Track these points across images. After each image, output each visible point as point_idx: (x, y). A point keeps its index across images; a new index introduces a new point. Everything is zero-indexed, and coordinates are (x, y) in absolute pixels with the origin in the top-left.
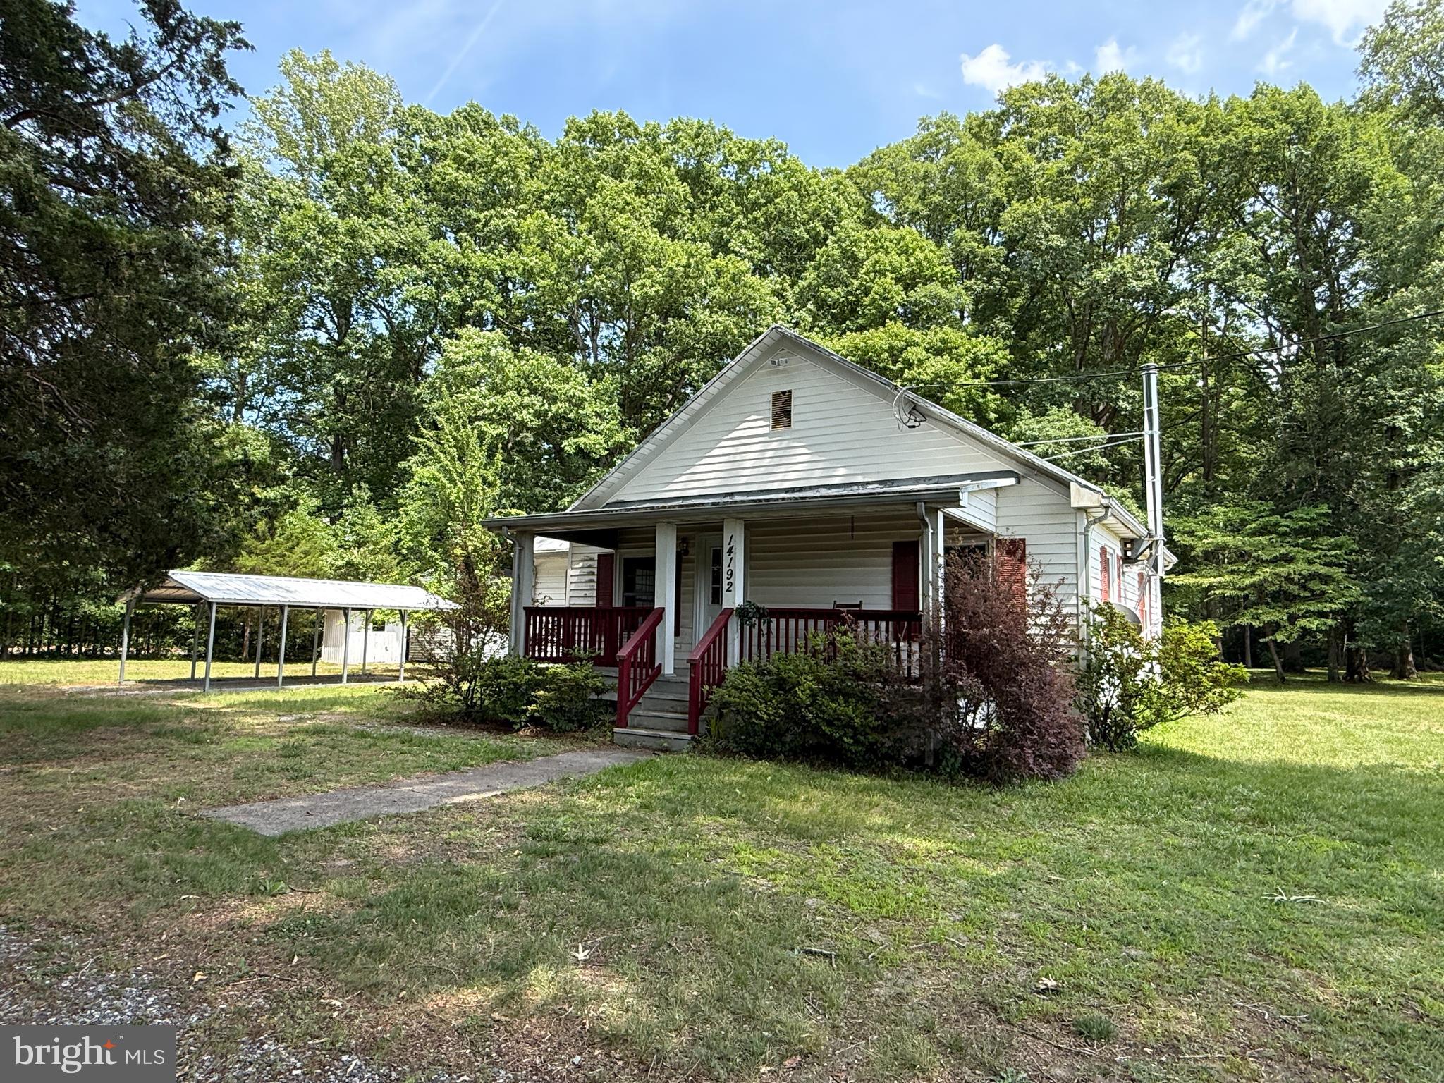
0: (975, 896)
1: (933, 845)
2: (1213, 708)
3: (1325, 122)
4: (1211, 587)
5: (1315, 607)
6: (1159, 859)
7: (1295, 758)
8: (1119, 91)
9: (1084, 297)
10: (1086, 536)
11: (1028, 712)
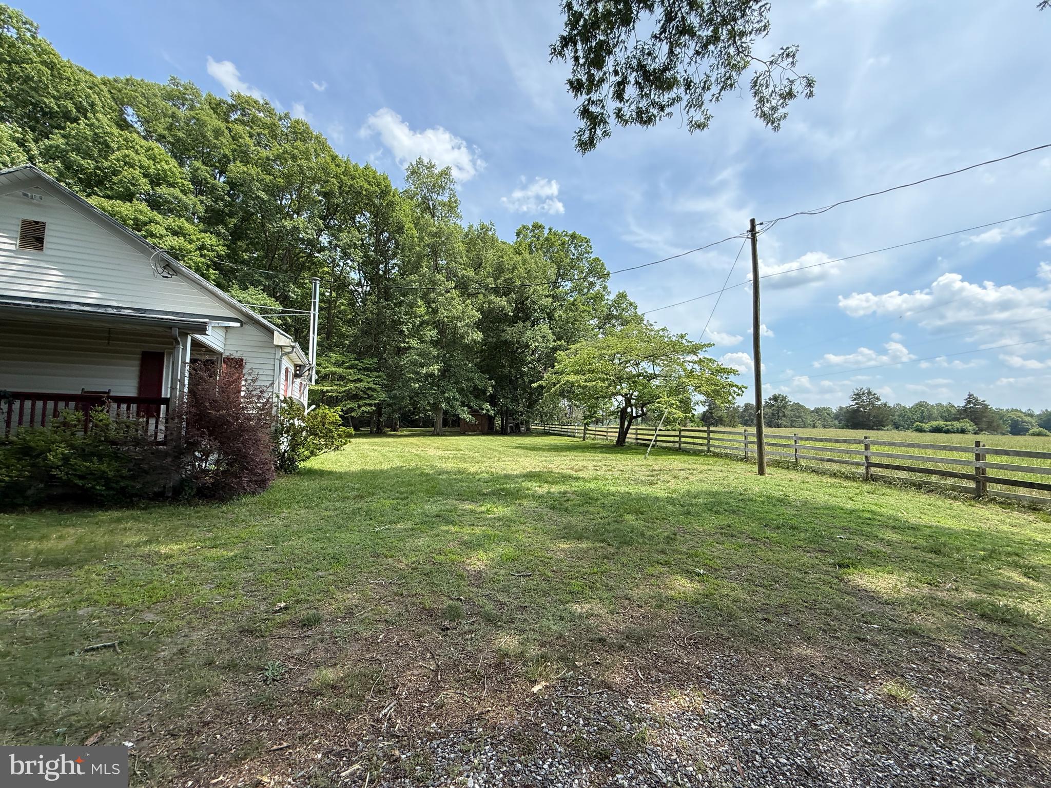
0: (222, 570)
1: (184, 546)
2: (337, 448)
3: (392, 194)
4: (327, 392)
5: (368, 402)
6: (322, 523)
7: (368, 468)
8: (304, 131)
9: (276, 232)
10: (280, 361)
11: (245, 457)
